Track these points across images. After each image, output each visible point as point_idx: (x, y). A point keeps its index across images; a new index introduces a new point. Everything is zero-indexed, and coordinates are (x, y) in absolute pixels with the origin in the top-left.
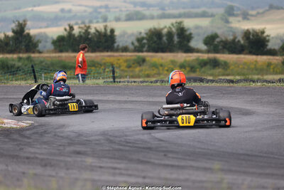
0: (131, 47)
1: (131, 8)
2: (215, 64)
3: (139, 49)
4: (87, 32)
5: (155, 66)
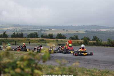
0: (26, 37)
1: (22, 29)
3: (28, 37)
4: (18, 34)
5: (31, 41)
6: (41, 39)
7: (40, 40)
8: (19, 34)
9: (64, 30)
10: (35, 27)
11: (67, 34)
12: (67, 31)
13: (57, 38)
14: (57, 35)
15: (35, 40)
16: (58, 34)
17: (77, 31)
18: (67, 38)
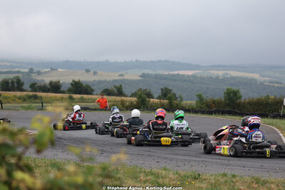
7: (27, 95)
9: (88, 71)
10: (14, 64)
11: (95, 81)
12: (95, 73)
13: (70, 91)
14: (72, 84)
15: (15, 96)
17: (120, 75)
18: (95, 93)
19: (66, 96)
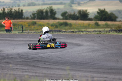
0: (30, 17)
2: (66, 24)
3: (33, 18)
4: (11, 11)
6: (62, 21)
7: (58, 22)
8: (13, 10)
13: (96, 18)
14: (98, 13)
16: (99, 10)
18: (118, 20)
19: (93, 22)
